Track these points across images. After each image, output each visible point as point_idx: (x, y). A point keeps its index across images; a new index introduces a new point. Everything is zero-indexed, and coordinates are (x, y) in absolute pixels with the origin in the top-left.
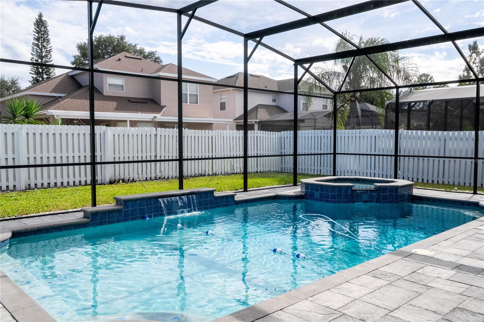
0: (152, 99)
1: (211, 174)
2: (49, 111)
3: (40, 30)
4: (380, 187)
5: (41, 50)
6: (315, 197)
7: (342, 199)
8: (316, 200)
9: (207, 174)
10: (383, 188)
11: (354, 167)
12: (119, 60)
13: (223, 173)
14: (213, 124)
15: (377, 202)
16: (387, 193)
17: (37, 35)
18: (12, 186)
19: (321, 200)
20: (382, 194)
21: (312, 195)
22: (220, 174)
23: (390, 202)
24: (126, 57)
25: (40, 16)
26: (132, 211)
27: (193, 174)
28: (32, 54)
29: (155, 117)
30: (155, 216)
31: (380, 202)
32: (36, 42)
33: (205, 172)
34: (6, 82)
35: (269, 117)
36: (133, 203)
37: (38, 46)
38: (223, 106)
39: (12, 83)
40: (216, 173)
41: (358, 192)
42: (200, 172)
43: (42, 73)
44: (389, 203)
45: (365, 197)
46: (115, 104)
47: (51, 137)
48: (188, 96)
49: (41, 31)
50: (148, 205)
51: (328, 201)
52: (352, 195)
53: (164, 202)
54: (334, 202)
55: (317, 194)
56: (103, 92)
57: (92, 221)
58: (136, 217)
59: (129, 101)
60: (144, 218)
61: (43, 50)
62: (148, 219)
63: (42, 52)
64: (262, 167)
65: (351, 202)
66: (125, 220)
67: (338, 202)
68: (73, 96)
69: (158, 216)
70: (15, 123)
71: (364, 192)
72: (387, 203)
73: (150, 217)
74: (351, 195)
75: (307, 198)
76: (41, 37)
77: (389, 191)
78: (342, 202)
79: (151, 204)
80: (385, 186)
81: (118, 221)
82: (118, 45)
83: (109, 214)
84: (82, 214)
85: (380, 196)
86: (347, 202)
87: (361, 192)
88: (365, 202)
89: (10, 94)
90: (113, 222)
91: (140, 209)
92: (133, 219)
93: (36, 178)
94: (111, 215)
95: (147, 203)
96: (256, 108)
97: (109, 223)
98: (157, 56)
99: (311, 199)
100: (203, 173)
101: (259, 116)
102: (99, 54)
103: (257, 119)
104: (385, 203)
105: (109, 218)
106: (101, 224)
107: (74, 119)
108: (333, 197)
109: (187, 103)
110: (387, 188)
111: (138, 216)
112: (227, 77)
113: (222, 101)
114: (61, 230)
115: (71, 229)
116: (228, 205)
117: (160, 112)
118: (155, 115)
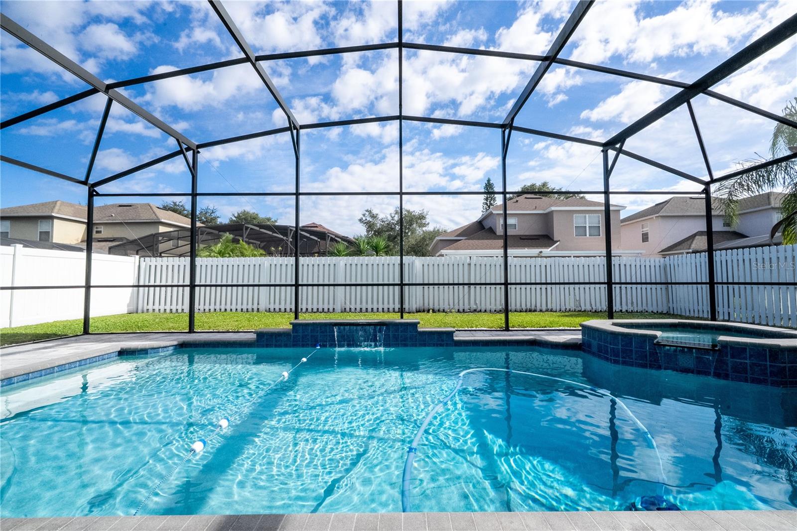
0: (544, 235)
1: (544, 308)
4: (725, 345)
7: (632, 359)
9: (538, 310)
10: (732, 348)
12: (517, 201)
13: (563, 309)
15: (717, 375)
16: (745, 358)
20: (730, 360)
22: (558, 310)
23: (755, 381)
24: (526, 198)
25: (489, 181)
26: (302, 337)
27: (518, 308)
29: (541, 252)
30: (326, 346)
31: (726, 377)
33: (536, 307)
36: (304, 328)
38: (645, 238)
40: (552, 309)
41: (668, 350)
42: (529, 307)
44: (751, 382)
45: (687, 361)
48: (588, 229)
50: (322, 332)
52: (654, 354)
56: (496, 231)
57: (258, 341)
58: (308, 344)
59: (520, 238)
60: (314, 346)
62: (319, 347)
65: (651, 367)
66: (295, 345)
67: (624, 363)
69: (329, 346)
71: (682, 351)
72: (746, 381)
73: (321, 346)
74: (652, 354)
75: (584, 351)
77: (751, 356)
78: (632, 365)
79: (326, 332)
80: (738, 343)
81: (286, 346)
83: (276, 336)
84: (252, 336)
85: (727, 365)
86: (644, 366)
87: (675, 351)
90: (280, 346)
91: (312, 336)
92: (303, 346)
94: (278, 338)
95: (321, 329)
96: (693, 236)
97: (276, 346)
100: (533, 308)
103: (689, 249)
104: (741, 381)
105: (276, 342)
106: (267, 346)
108: (615, 353)
109: (585, 235)
110: (745, 349)
111: (310, 343)
113: (644, 232)
115: (236, 347)
116: (441, 345)
117: (551, 246)
118: (540, 250)
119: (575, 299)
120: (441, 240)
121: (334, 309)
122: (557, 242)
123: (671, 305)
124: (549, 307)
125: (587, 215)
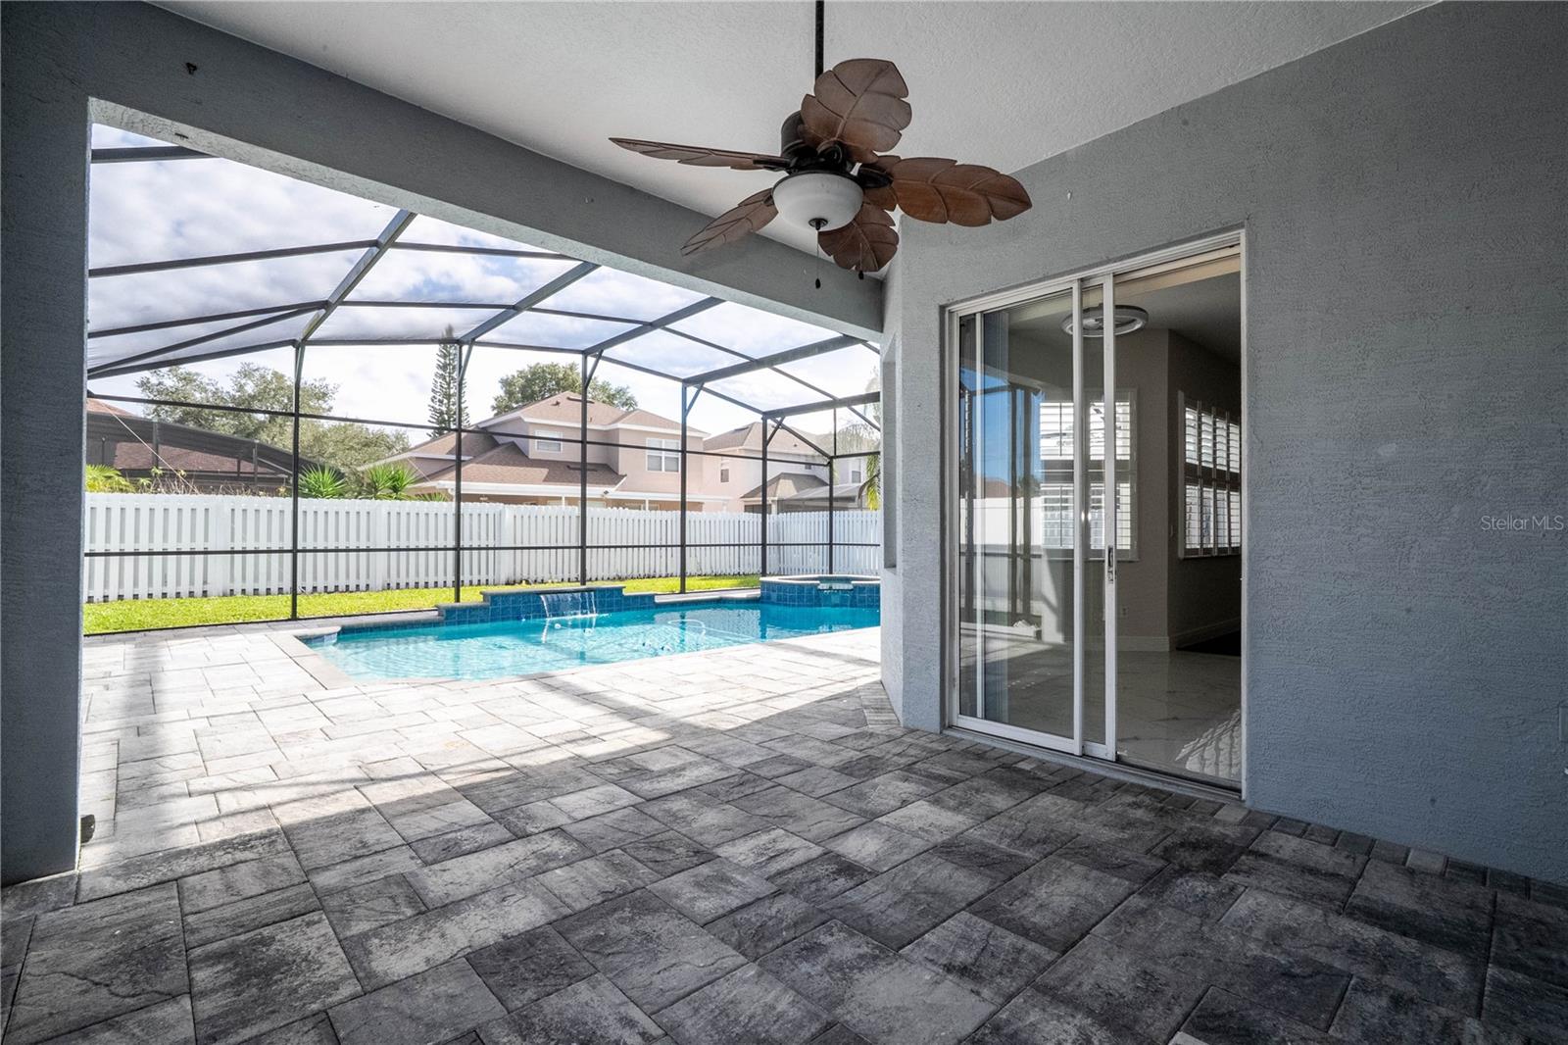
0: (606, 465)
2: (441, 482)
3: (449, 352)
4: (856, 586)
5: (449, 384)
6: (772, 600)
8: (773, 603)
11: (874, 567)
12: (558, 403)
14: (702, 503)
15: (851, 606)
16: (865, 594)
17: (442, 360)
18: (365, 586)
19: (778, 604)
20: (858, 594)
21: (769, 597)
23: (869, 606)
24: (569, 399)
26: (503, 609)
27: (636, 574)
28: (433, 391)
29: (606, 492)
30: (535, 617)
31: (856, 606)
32: (441, 372)
34: (388, 436)
35: (796, 493)
36: (504, 598)
37: (444, 379)
38: (725, 476)
39: (397, 438)
41: (826, 593)
43: (449, 421)
45: (835, 599)
46: (545, 471)
47: (422, 517)
48: (663, 460)
49: (450, 354)
50: (525, 603)
51: (786, 605)
52: (817, 597)
53: (547, 599)
54: (794, 606)
55: (774, 596)
56: (528, 452)
57: (446, 619)
58: (508, 617)
59: (568, 467)
60: (519, 618)
61: (452, 385)
62: (524, 620)
63: (449, 388)
64: (746, 567)
65: (816, 605)
66: (493, 618)
67: (799, 606)
68: (481, 459)
69: (540, 617)
70: (376, 498)
71: (835, 595)
73: (527, 618)
75: (762, 602)
76: (449, 364)
77: (868, 591)
79: (529, 601)
80: (863, 585)
81: (482, 621)
82: (565, 378)
83: (475, 611)
84: (436, 613)
85: (856, 598)
86: (811, 606)
87: (831, 595)
88: (836, 605)
89: (393, 455)
90: (475, 622)
91: (514, 608)
92: (503, 619)
93: (398, 576)
94: (473, 613)
95: (523, 599)
96: (778, 479)
97: (471, 622)
98: (629, 395)
99: (768, 603)
101: (779, 492)
102: (533, 392)
103: (775, 496)
105: (472, 617)
107: (482, 496)
109: (661, 470)
110: (865, 588)
111: (510, 615)
112: (737, 430)
113: (724, 468)
114: (406, 628)
115: (416, 627)
116: (644, 608)
117: (616, 484)
118: (606, 489)
119: (696, 560)
120: (417, 458)
121: (368, 585)
122: (623, 476)
123: (782, 566)
124: (669, 572)
125: (664, 440)
